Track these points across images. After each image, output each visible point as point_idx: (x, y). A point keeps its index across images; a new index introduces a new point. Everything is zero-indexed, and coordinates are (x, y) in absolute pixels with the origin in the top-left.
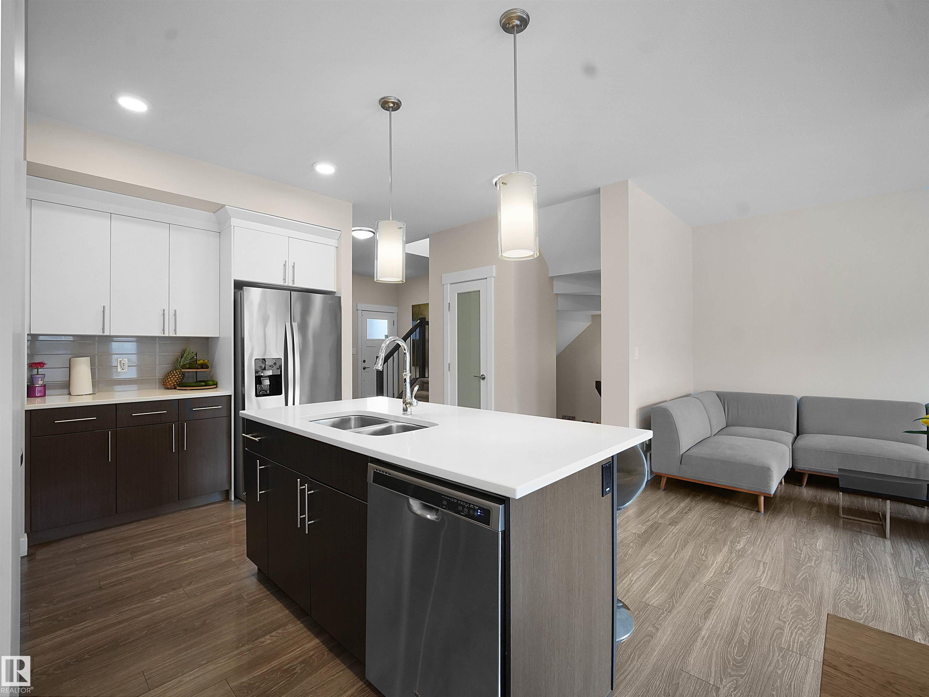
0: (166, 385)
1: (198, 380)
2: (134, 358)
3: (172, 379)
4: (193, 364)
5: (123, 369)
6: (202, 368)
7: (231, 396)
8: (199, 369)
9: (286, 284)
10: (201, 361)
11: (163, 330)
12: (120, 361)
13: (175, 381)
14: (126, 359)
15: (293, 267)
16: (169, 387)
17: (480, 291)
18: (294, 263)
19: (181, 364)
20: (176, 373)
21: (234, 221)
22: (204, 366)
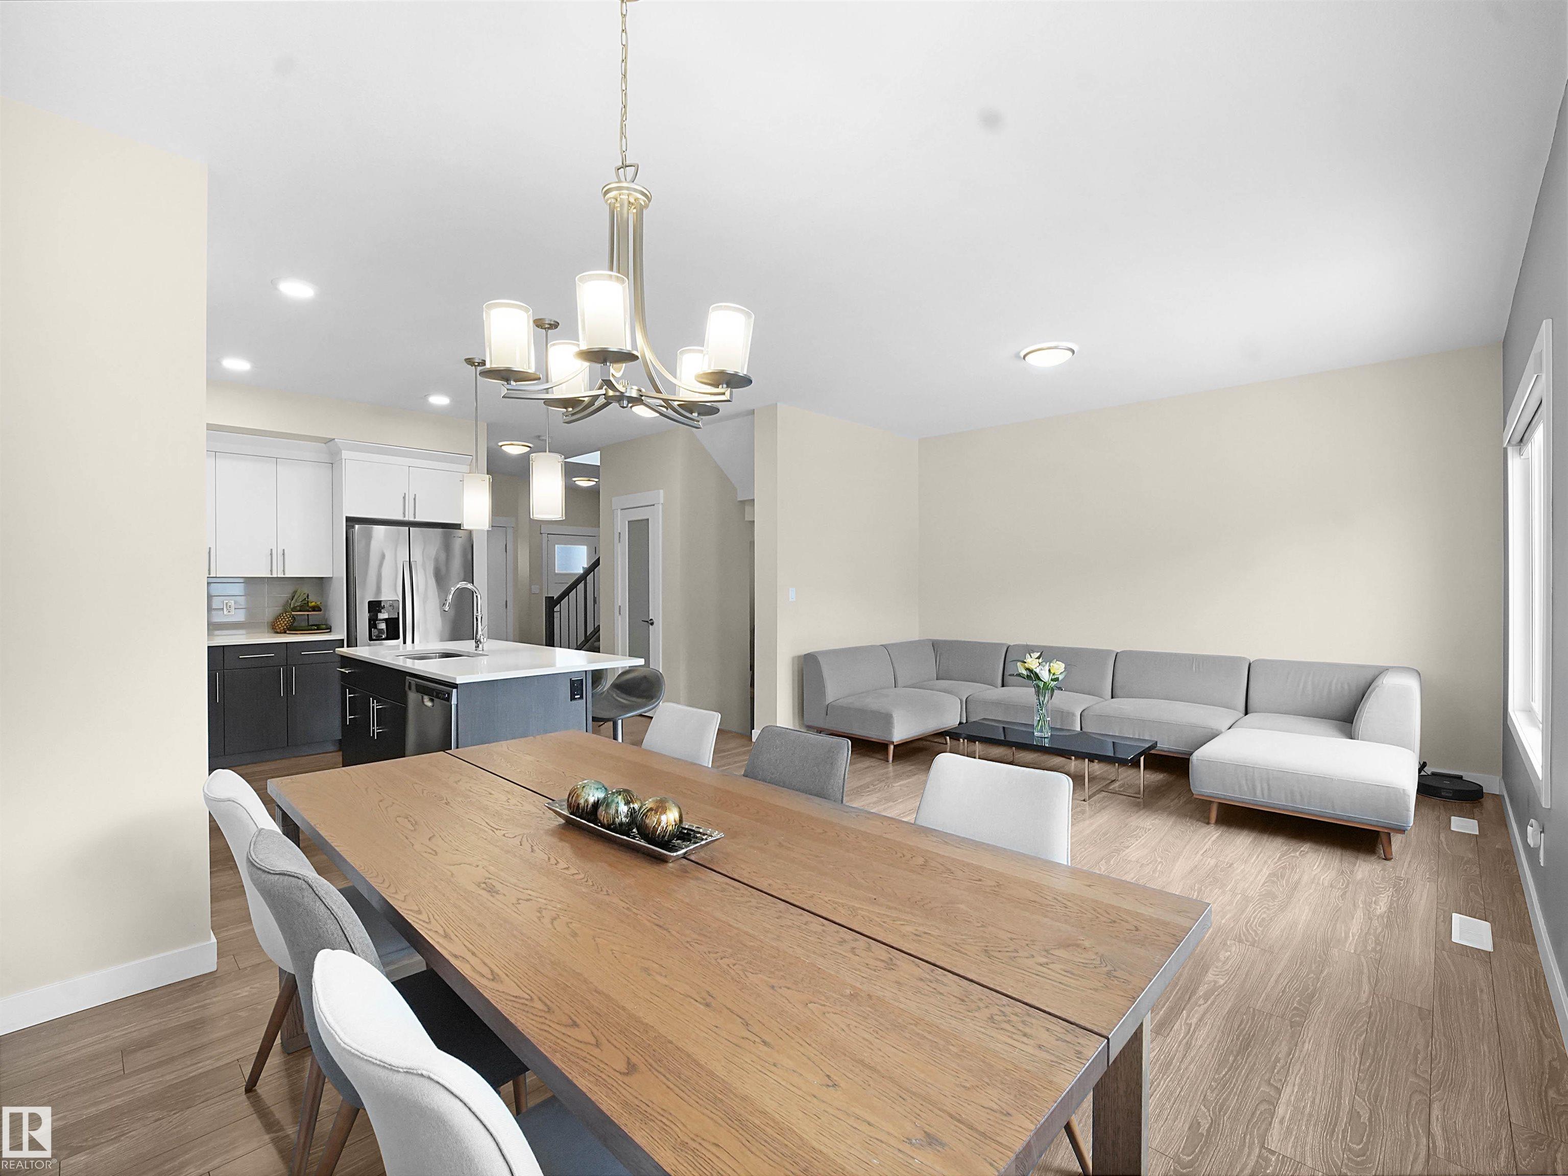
0: (275, 628)
1: (310, 624)
2: (242, 600)
3: (282, 622)
4: (304, 606)
5: (229, 612)
6: (314, 611)
7: (343, 640)
8: (310, 611)
9: (406, 519)
10: (313, 604)
11: (271, 571)
12: (227, 604)
13: (285, 624)
14: (233, 602)
15: (415, 499)
16: (279, 631)
17: (648, 519)
18: (415, 495)
19: (292, 606)
20: (286, 616)
21: (345, 454)
22: (316, 609)
